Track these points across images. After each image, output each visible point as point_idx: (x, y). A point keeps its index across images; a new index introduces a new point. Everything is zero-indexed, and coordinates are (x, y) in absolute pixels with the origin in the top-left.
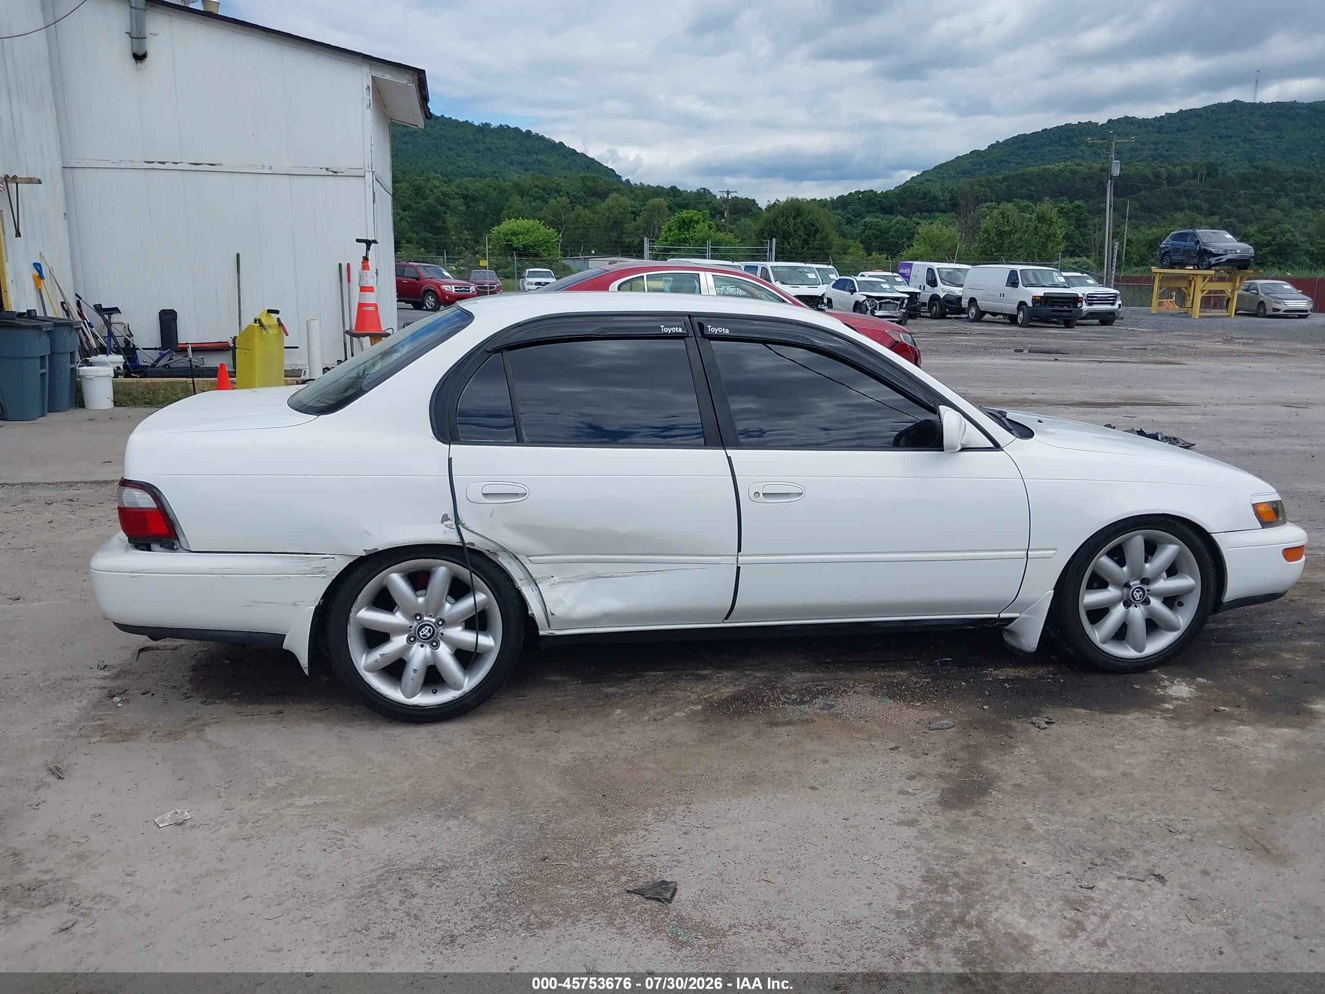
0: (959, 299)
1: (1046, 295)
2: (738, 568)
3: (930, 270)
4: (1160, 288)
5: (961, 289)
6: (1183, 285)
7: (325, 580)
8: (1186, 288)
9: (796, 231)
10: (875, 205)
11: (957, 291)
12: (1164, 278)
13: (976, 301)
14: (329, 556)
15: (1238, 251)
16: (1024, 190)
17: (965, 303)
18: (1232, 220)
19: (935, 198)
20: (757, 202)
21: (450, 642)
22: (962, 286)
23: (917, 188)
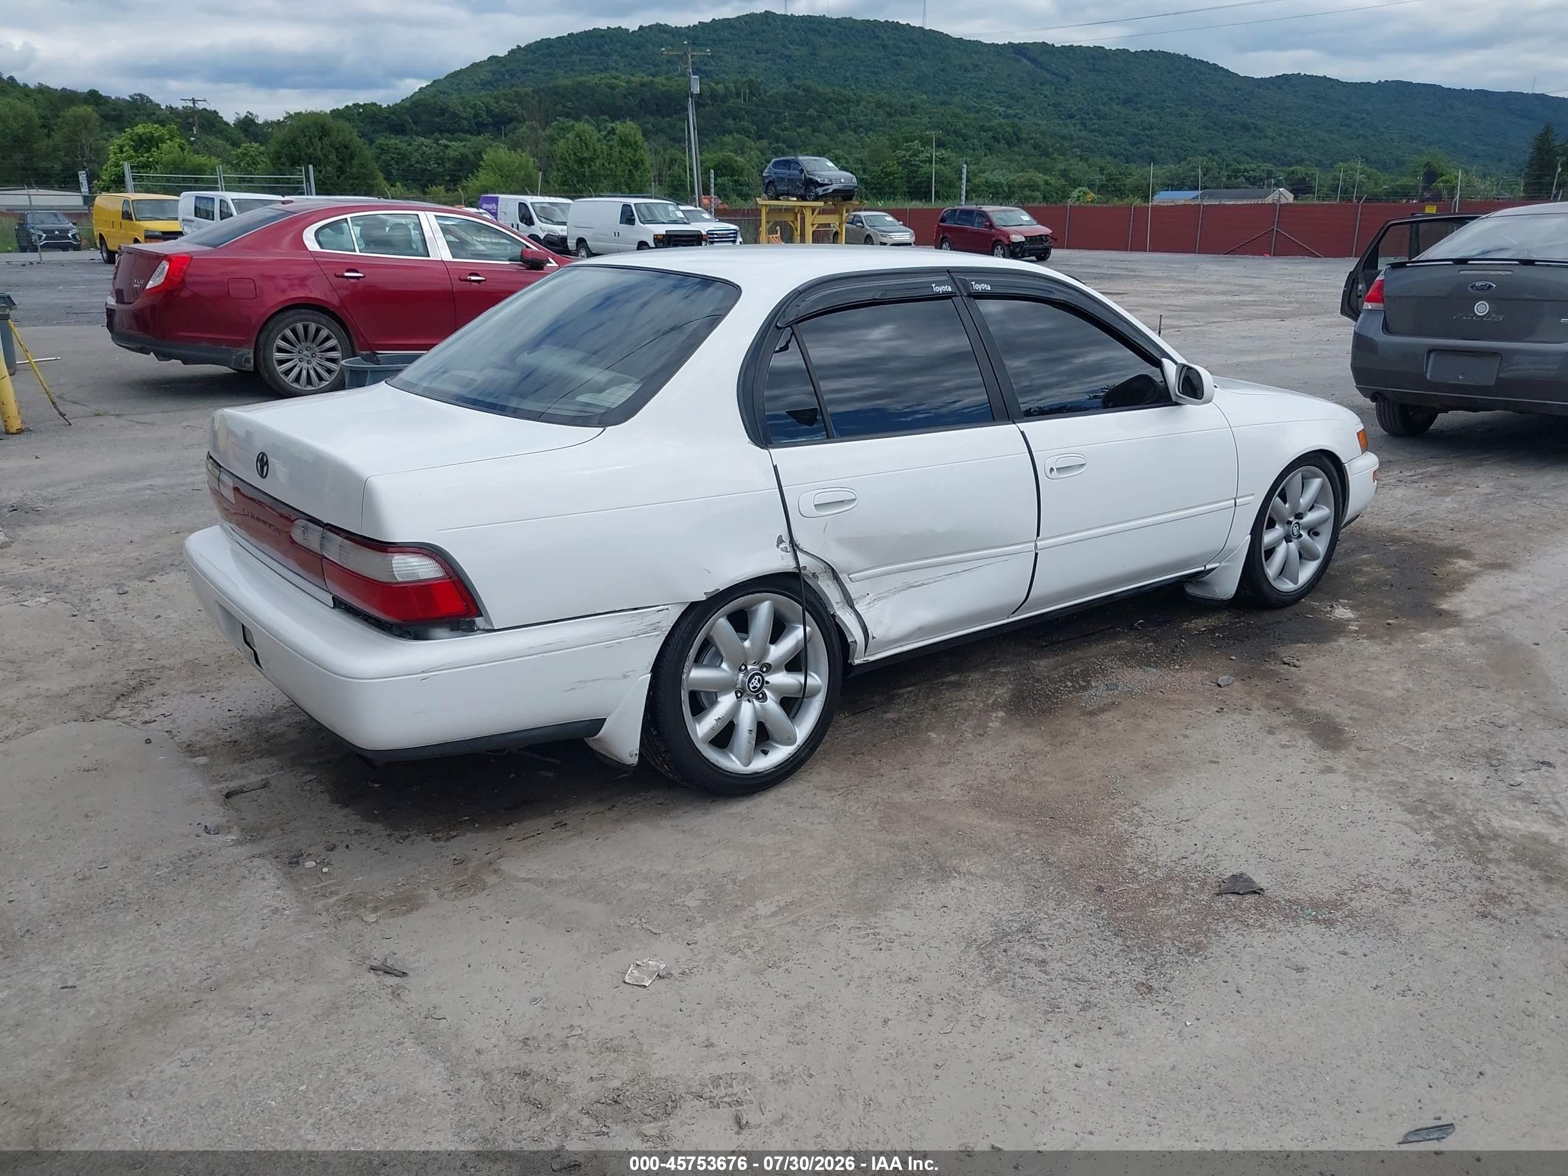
0: (564, 239)
1: (669, 233)
2: (1036, 554)
3: (523, 206)
4: (768, 222)
5: (565, 227)
6: (789, 218)
7: (659, 638)
8: (793, 222)
9: (326, 156)
10: (382, 123)
11: (560, 230)
12: (772, 211)
13: (585, 241)
14: (663, 607)
15: (842, 180)
16: (559, 107)
17: (571, 244)
18: (780, 145)
19: (454, 115)
20: (220, 114)
21: (775, 689)
22: (564, 224)
23: (432, 101)
